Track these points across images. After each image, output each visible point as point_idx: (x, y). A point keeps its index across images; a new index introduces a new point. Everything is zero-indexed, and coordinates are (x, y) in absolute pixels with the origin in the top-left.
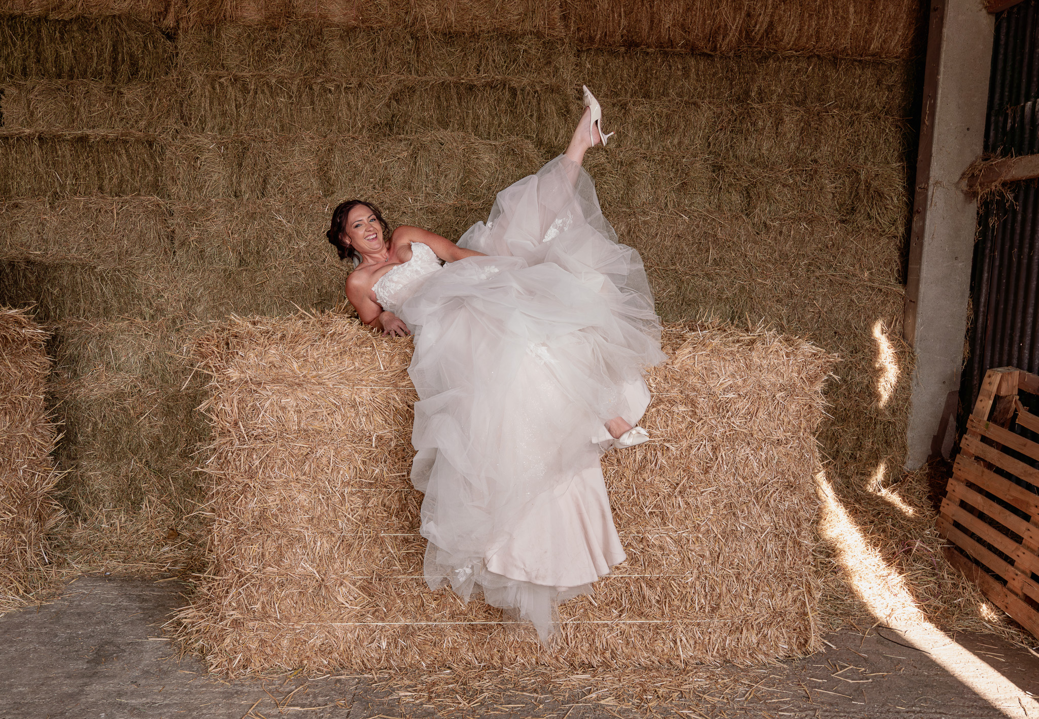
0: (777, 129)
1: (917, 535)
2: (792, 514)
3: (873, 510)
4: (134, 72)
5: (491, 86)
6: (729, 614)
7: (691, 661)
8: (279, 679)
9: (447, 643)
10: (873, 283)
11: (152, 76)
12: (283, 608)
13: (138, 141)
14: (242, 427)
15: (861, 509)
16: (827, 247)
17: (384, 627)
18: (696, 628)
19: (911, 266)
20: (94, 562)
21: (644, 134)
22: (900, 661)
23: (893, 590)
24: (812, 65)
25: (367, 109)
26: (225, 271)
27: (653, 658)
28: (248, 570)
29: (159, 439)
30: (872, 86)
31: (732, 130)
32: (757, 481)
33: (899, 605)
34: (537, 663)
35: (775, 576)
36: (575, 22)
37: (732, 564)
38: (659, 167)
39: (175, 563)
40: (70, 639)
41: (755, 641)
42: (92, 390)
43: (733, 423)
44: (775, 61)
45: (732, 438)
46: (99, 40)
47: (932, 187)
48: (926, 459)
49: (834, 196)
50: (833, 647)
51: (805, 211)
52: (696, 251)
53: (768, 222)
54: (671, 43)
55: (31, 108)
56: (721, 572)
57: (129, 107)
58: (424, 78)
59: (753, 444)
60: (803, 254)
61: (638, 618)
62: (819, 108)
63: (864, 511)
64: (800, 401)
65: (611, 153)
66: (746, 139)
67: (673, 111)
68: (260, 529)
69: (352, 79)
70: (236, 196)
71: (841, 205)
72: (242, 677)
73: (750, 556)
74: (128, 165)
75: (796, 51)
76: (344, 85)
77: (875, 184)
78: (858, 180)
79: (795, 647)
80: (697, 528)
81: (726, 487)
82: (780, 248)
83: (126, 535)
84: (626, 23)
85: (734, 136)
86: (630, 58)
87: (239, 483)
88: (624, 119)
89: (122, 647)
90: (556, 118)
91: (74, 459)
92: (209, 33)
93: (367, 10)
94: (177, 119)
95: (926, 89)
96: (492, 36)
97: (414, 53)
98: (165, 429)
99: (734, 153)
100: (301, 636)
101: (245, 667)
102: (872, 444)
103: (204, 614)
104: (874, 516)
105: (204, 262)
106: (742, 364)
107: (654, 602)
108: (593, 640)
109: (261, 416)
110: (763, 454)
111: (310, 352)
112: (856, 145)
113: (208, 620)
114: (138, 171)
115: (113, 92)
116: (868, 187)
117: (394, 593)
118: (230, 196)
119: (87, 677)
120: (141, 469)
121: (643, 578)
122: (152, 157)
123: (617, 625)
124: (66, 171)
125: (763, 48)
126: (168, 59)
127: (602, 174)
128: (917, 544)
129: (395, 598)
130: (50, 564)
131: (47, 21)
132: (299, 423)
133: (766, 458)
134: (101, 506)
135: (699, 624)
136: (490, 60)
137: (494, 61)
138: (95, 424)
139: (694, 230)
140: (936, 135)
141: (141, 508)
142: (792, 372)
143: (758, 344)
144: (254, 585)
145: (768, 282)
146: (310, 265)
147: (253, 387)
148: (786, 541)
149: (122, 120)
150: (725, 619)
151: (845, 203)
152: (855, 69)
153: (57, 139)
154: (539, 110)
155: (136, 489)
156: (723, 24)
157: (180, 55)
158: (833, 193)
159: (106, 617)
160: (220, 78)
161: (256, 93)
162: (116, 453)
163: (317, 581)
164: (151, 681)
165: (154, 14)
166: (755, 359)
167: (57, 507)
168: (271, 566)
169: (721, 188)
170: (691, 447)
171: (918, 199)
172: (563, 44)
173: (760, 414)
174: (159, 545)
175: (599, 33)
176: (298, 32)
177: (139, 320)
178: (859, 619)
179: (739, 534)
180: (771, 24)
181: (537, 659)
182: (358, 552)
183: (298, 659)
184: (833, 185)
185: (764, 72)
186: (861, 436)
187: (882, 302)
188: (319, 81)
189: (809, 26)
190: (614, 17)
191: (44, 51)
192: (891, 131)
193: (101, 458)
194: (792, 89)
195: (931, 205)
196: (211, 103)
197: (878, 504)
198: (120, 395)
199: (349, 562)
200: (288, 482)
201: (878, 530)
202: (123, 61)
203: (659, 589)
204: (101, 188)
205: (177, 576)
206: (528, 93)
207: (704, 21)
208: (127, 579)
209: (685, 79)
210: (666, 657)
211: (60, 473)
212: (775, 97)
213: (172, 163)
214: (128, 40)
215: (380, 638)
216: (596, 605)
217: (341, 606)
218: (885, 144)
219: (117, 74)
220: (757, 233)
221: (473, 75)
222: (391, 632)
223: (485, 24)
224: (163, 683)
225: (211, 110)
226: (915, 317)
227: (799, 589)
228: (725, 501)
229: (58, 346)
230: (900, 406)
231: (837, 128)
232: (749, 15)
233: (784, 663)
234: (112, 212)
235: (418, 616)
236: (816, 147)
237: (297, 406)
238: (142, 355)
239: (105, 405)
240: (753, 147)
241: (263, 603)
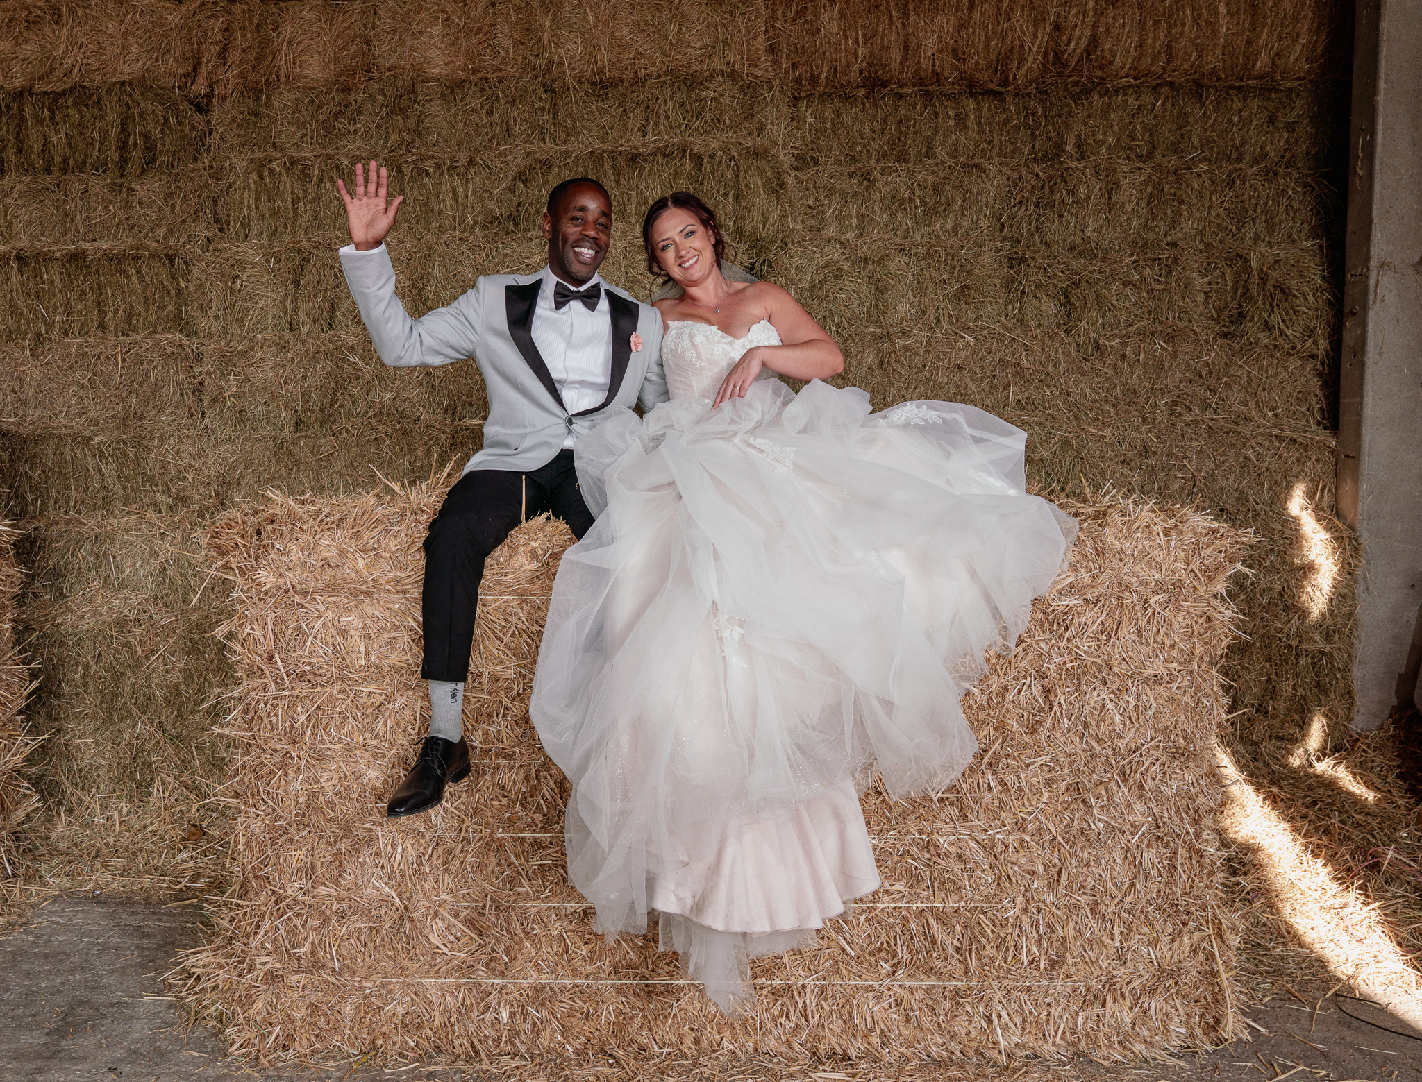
0: (1110, 198)
1: (1385, 839)
2: (1184, 802)
3: (1304, 798)
4: (150, 161)
5: (664, 153)
6: (1082, 973)
7: (1017, 1051)
8: (338, 1068)
9: (607, 1015)
10: (1281, 429)
11: (176, 164)
12: (344, 953)
13: (154, 255)
14: (279, 662)
15: (1283, 795)
16: (1201, 377)
17: (503, 987)
18: (1024, 996)
19: (1345, 401)
20: (79, 875)
21: (900, 215)
22: (1387, 1059)
23: (1354, 932)
24: (1162, 98)
25: (481, 197)
26: (275, 438)
27: (952, 1045)
28: (290, 891)
29: (177, 690)
30: (1261, 126)
31: (1038, 204)
32: (1122, 745)
33: (1368, 958)
34: (756, 1050)
35: (1159, 908)
36: (788, 55)
37: (1082, 886)
38: (924, 264)
39: (196, 877)
40: (27, 995)
41: (1128, 1020)
42: (82, 617)
43: (1078, 648)
44: (1101, 96)
45: (1075, 674)
46: (102, 118)
47: (1375, 272)
48: (1387, 713)
49: (1207, 298)
50: (1264, 1031)
51: (1161, 322)
52: (987, 389)
53: (1101, 341)
54: (937, 77)
55: (9, 217)
56: (1064, 901)
57: (142, 208)
58: (564, 148)
59: (1112, 682)
60: (1161, 389)
61: (924, 977)
62: (1176, 163)
63: (1290, 799)
64: (1192, 610)
65: (850, 245)
66: (1060, 216)
67: (945, 179)
68: (308, 825)
69: (460, 154)
70: (291, 329)
71: (1219, 310)
72: (280, 1064)
73: (1115, 873)
74: (140, 291)
75: (1135, 79)
76: (448, 164)
77: (1274, 274)
78: (1247, 270)
79: (1198, 1031)
80: (1021, 825)
81: (1069, 755)
82: (1124, 380)
83: (128, 834)
84: (866, 52)
85: (1042, 212)
86: (875, 104)
87: (276, 752)
88: (866, 195)
89: (103, 1010)
90: (763, 196)
91: (56, 720)
92: (256, 100)
93: (480, 54)
94: (209, 223)
95: (1356, 121)
96: (664, 82)
97: (549, 112)
98: (187, 673)
99: (1042, 237)
100: (373, 999)
101: (285, 1048)
102: (1294, 689)
103: (223, 961)
104: (1307, 807)
105: (246, 426)
106: (1089, 550)
107: (950, 950)
108: (850, 1013)
109: (308, 644)
110: (1130, 699)
111: (383, 543)
112: (1241, 218)
113: (229, 971)
114: (154, 299)
115: (120, 190)
116: (1264, 278)
117: (520, 932)
118: (283, 330)
119: (44, 1058)
120: (151, 734)
121: (931, 909)
122: (173, 278)
123: (889, 989)
124: (55, 303)
125: (1082, 76)
126: (198, 139)
127: (836, 278)
128: (1390, 854)
129: (521, 938)
130: (15, 877)
131: (31, 95)
132: (368, 654)
133: (1136, 706)
134: (94, 790)
135: (1029, 989)
136: (662, 117)
137: (667, 117)
138: (87, 667)
139: (984, 357)
140: (1377, 188)
141: (151, 793)
142: (1175, 561)
143: (1115, 516)
144: (299, 915)
145: (1107, 433)
146: (398, 426)
147: (297, 599)
148: (1177, 849)
149: (132, 227)
150: (1074, 981)
151: (1226, 307)
152: (1232, 100)
153: (43, 258)
154: (737, 185)
155: (144, 764)
156: (1017, 43)
157: (214, 133)
158: (1205, 293)
159: (86, 961)
160: (271, 161)
161: (321, 181)
162: (116, 710)
163: (397, 910)
164: (138, 1068)
165: (178, 77)
166: (1111, 541)
167: (29, 792)
168: (325, 885)
169: (1023, 292)
170: (1006, 689)
171: (1351, 292)
172: (771, 88)
173: (1123, 632)
174: (174, 849)
175: (825, 69)
176: (381, 92)
177: (151, 513)
178: (1300, 983)
179: (1093, 836)
180: (1094, 40)
181: (756, 1044)
182: (462, 862)
183: (368, 1037)
184: (1206, 280)
185: (1085, 114)
186: (1273, 677)
187: (1298, 460)
188: (411, 159)
189: (1155, 39)
190: (847, 44)
191: (28, 137)
192: (1296, 192)
193: (94, 717)
194: (1132, 137)
195: (1375, 301)
196: (258, 198)
197: (1310, 787)
198: (121, 624)
199: (448, 880)
200: (350, 750)
201: (1317, 830)
202: (136, 144)
203: (958, 928)
204: (102, 326)
205: (198, 897)
206: (720, 162)
207: (988, 41)
208: (124, 901)
209: (961, 131)
210: (973, 1044)
211: (33, 740)
212: (1103, 150)
213: (200, 286)
214: (142, 115)
215: (499, 1004)
216: (853, 954)
217: (435, 952)
218: (1288, 214)
219: (127, 164)
220: (1084, 359)
221: (636, 140)
222: (516, 994)
223: (654, 64)
224: (157, 1072)
225: (258, 208)
226: (1356, 481)
227: (1200, 930)
228: (1068, 779)
229: (36, 554)
230: (1339, 626)
231: (1208, 193)
232: (1057, 28)
233: (1179, 1058)
234: (116, 358)
235: (559, 968)
236: (1173, 224)
237: (364, 628)
238: (155, 565)
239: (100, 638)
240: (1072, 227)
241: (313, 944)
